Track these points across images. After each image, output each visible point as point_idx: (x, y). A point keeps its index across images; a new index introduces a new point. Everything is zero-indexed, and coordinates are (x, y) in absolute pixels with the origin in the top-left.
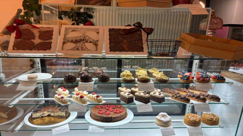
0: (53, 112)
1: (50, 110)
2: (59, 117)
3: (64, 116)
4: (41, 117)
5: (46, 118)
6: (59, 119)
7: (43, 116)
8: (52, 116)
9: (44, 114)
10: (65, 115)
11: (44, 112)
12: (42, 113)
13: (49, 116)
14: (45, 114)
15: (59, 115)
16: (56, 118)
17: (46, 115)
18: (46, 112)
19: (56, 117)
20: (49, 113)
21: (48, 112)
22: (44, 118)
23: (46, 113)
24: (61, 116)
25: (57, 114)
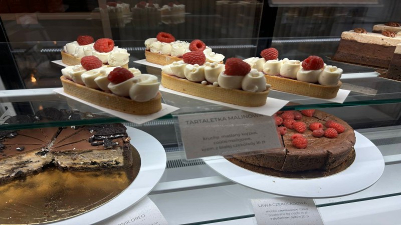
0: (65, 153)
1: (50, 147)
2: (98, 169)
3: (117, 163)
4: (15, 178)
5: (39, 177)
6: (96, 176)
7: (24, 170)
8: (65, 169)
9: (23, 164)
10: (121, 160)
11: (25, 158)
12: (14, 161)
13: (49, 167)
14: (28, 162)
15: (94, 163)
16: (82, 174)
17: (34, 166)
18: (33, 154)
19: (84, 169)
20: (47, 158)
21: (43, 154)
22: (28, 179)
23: (35, 160)
24: (103, 167)
25: (84, 160)
